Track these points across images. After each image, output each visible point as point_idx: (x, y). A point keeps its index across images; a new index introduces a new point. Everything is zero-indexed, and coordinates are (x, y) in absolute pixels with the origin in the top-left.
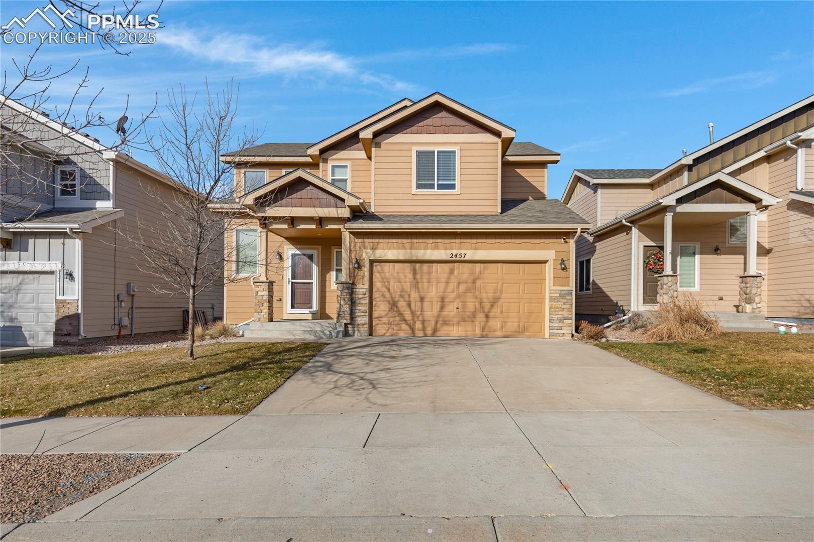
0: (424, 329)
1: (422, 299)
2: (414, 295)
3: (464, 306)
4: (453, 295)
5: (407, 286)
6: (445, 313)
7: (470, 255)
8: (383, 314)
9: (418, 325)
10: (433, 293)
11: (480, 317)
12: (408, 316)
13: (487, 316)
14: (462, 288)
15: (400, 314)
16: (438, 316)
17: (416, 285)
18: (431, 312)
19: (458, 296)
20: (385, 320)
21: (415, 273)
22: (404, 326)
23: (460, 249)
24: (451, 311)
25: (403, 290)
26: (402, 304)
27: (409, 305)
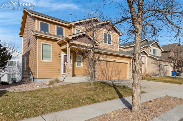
1: (108, 71)
2: (107, 70)
3: (116, 73)
4: (114, 70)
5: (105, 67)
6: (112, 74)
7: (117, 61)
8: (100, 74)
9: (107, 77)
10: (110, 69)
13: (119, 75)
14: (115, 68)
15: (104, 75)
16: (111, 75)
17: (107, 67)
18: (110, 74)
20: (100, 76)
21: (106, 64)
22: (104, 78)
25: (104, 68)
26: (104, 72)
27: (105, 72)
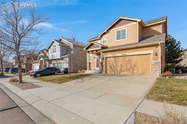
0: (117, 72)
1: (117, 66)
2: (115, 65)
3: (127, 67)
4: (124, 64)
5: (113, 62)
6: (122, 69)
7: (127, 54)
8: (109, 69)
9: (116, 71)
10: (119, 64)
11: (131, 70)
12: (114, 69)
13: (133, 70)
14: (126, 62)
15: (112, 69)
16: (121, 69)
17: (115, 62)
18: (119, 69)
19: (125, 65)
20: (109, 70)
21: (115, 59)
22: (113, 72)
23: (125, 53)
24: (123, 68)
25: (112, 64)
26: (112, 67)
27: (114, 67)
